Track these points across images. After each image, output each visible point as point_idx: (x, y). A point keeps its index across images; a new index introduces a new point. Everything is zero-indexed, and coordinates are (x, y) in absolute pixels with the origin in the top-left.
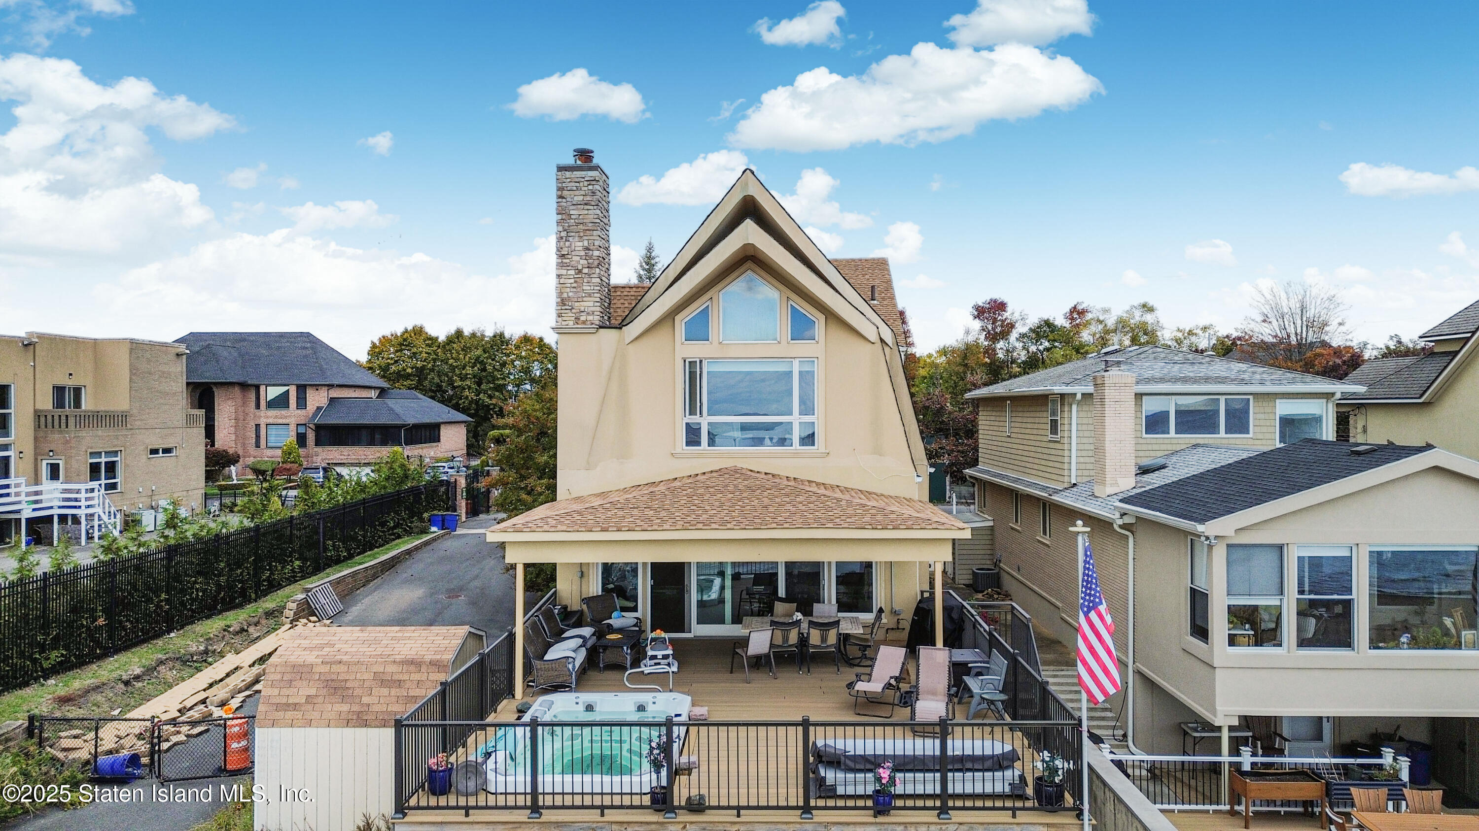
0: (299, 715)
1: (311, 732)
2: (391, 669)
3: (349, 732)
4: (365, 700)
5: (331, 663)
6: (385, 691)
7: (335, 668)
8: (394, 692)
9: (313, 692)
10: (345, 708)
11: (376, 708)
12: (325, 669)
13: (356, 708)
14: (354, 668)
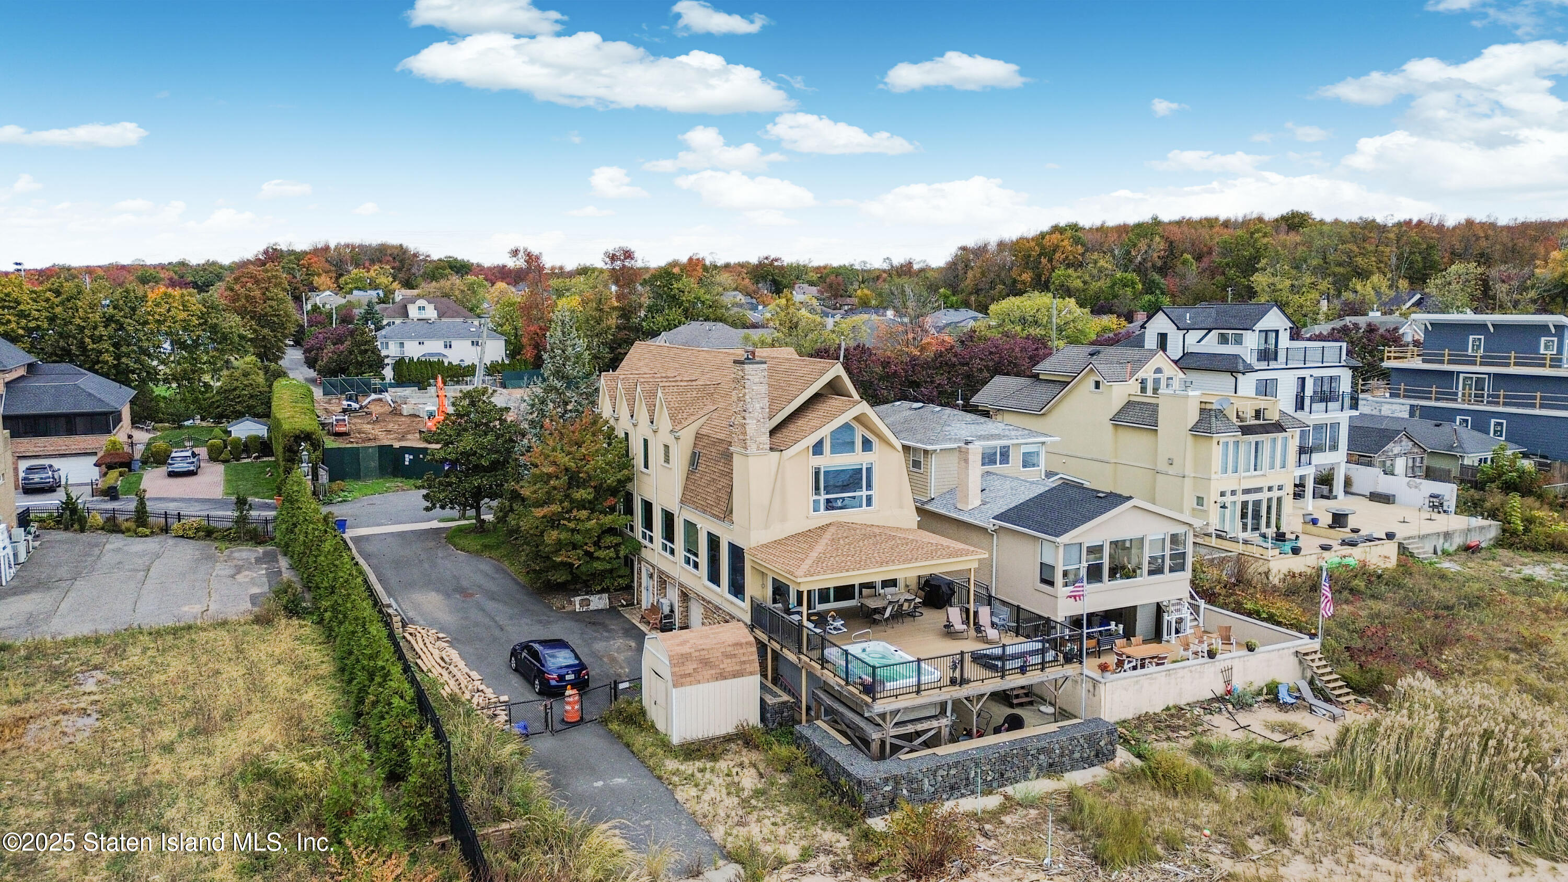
0: (692, 679)
1: (700, 686)
2: (729, 649)
3: (717, 683)
4: (721, 666)
5: (699, 651)
6: (729, 661)
7: (702, 653)
8: (734, 660)
9: (695, 666)
10: (713, 672)
11: (728, 670)
12: (697, 654)
13: (718, 671)
14: (711, 652)
